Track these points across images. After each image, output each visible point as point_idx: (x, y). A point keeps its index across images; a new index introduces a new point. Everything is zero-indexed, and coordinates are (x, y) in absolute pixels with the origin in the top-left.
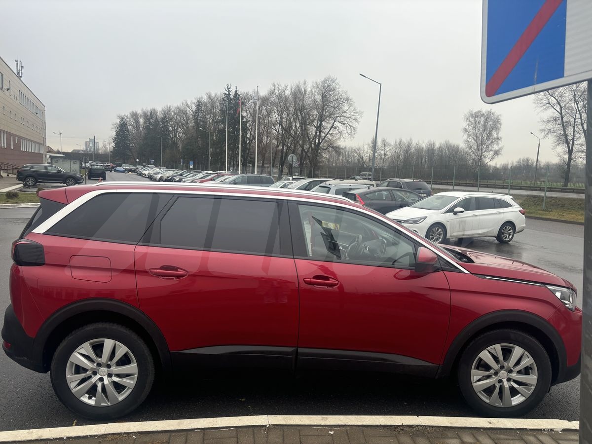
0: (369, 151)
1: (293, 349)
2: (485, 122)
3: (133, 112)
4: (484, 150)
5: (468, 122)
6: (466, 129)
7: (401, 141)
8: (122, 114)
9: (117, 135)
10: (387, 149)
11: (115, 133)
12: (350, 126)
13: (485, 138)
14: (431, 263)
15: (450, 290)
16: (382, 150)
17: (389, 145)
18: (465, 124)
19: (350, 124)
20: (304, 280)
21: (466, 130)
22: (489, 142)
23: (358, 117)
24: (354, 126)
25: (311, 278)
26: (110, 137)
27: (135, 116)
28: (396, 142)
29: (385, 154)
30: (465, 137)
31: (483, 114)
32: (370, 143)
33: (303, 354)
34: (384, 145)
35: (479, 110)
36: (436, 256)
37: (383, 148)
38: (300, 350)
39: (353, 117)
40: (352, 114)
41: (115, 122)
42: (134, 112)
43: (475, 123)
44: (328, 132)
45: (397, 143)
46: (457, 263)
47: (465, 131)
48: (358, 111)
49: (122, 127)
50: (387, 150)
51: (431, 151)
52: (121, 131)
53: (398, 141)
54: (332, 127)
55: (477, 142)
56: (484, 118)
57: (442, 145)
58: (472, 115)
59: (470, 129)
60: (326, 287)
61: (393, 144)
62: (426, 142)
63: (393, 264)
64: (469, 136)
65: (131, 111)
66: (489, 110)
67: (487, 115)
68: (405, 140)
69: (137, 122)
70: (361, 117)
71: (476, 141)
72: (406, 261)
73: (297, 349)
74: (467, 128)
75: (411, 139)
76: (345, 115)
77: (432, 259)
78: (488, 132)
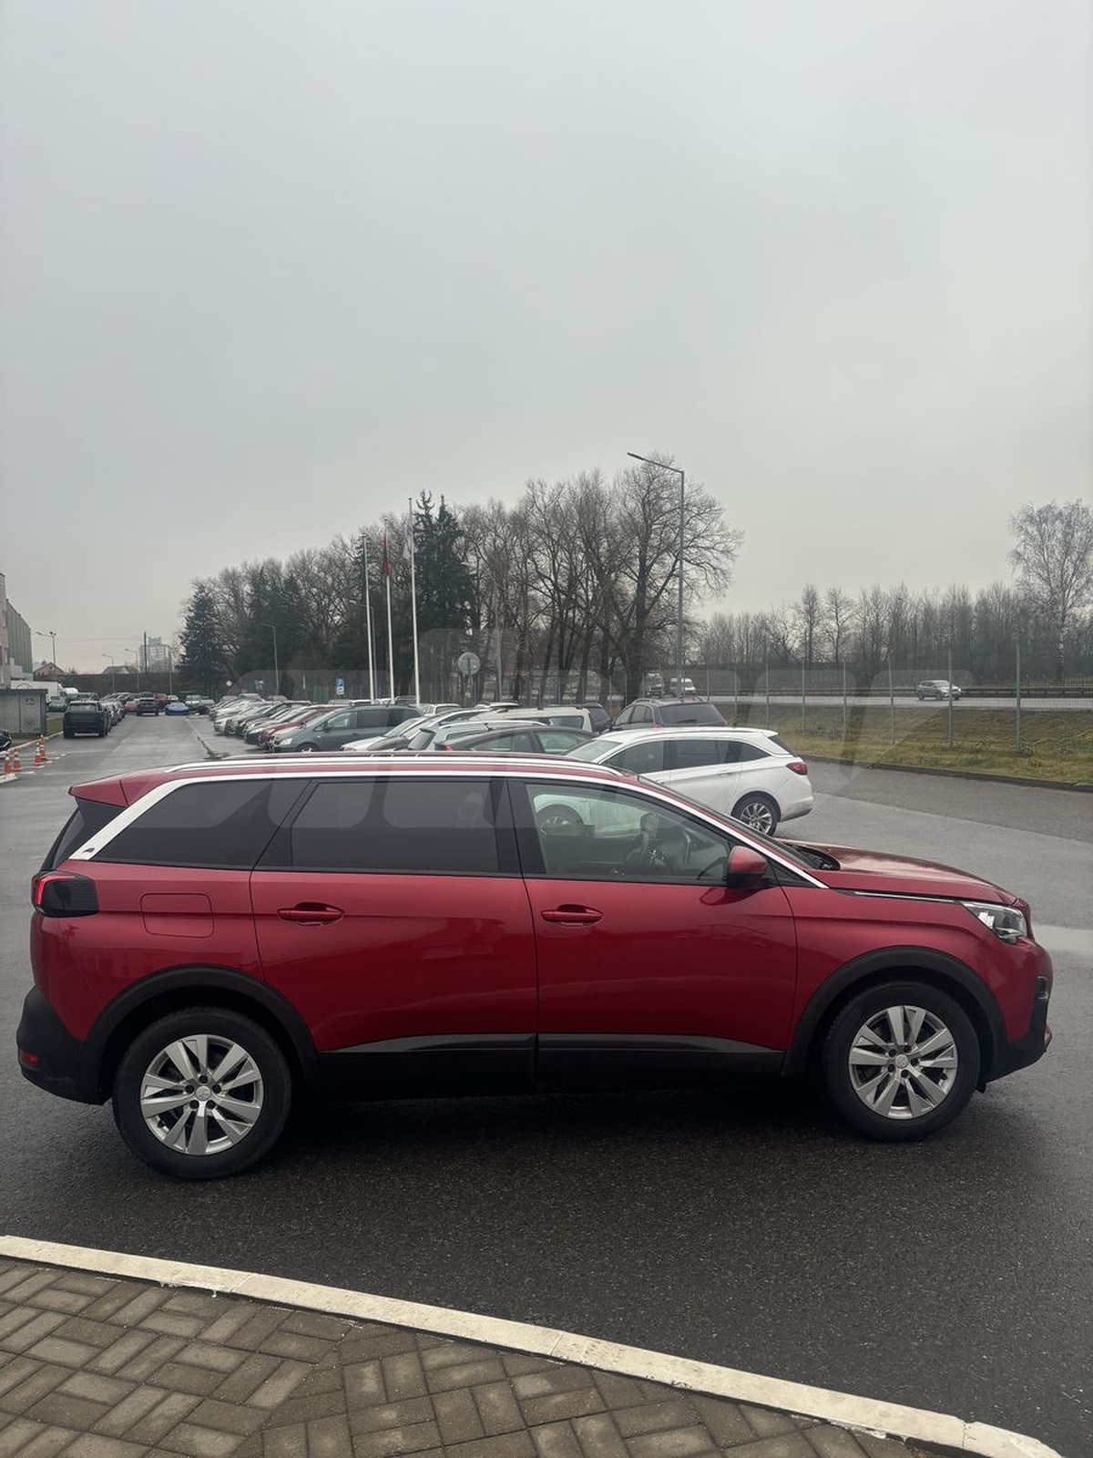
0: (800, 622)
1: (531, 1035)
2: (1065, 534)
3: (227, 571)
4: (1070, 603)
5: (1023, 537)
6: (1018, 553)
7: (876, 595)
8: (203, 577)
9: (189, 627)
10: (844, 614)
11: (184, 624)
12: (714, 569)
13: (1071, 571)
14: (754, 872)
15: (794, 918)
16: (831, 618)
17: (849, 604)
18: (1015, 542)
19: (714, 563)
20: (543, 915)
21: (1018, 556)
22: (1083, 581)
23: (732, 545)
24: (723, 567)
25: (553, 911)
26: (176, 633)
27: (231, 579)
28: (865, 597)
29: (841, 630)
30: (1019, 572)
31: (1060, 513)
32: (800, 602)
33: (547, 1044)
34: (836, 603)
35: (1049, 503)
36: (764, 860)
37: (834, 614)
38: (543, 1037)
39: (721, 547)
40: (717, 538)
41: (186, 598)
42: (230, 570)
43: (1042, 536)
44: (663, 588)
45: (868, 599)
46: (804, 871)
47: (1019, 559)
48: (730, 531)
49: (202, 606)
50: (844, 617)
51: (959, 613)
52: (198, 616)
53: (869, 595)
54: (671, 575)
55: (1050, 585)
56: (1062, 522)
57: (985, 595)
58: (1031, 519)
59: (1030, 553)
60: (581, 924)
61: (857, 601)
62: (944, 591)
63: (698, 879)
64: (1027, 571)
65: (221, 569)
66: (1073, 502)
67: (1070, 514)
68: (888, 590)
69: (235, 592)
70: (739, 544)
71: (1047, 581)
72: (719, 872)
73: (537, 1036)
74: (1021, 550)
75: (903, 588)
76: (700, 542)
77: (758, 866)
78: (1074, 557)
